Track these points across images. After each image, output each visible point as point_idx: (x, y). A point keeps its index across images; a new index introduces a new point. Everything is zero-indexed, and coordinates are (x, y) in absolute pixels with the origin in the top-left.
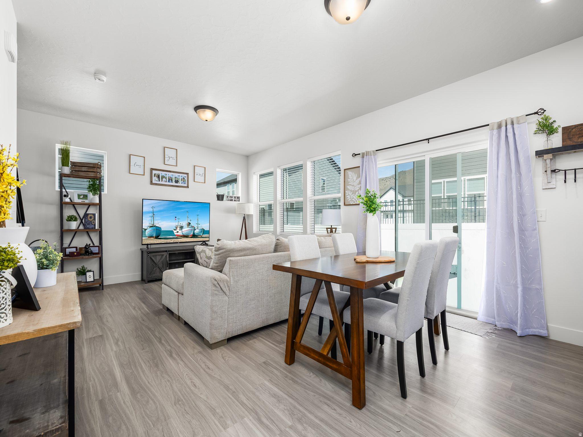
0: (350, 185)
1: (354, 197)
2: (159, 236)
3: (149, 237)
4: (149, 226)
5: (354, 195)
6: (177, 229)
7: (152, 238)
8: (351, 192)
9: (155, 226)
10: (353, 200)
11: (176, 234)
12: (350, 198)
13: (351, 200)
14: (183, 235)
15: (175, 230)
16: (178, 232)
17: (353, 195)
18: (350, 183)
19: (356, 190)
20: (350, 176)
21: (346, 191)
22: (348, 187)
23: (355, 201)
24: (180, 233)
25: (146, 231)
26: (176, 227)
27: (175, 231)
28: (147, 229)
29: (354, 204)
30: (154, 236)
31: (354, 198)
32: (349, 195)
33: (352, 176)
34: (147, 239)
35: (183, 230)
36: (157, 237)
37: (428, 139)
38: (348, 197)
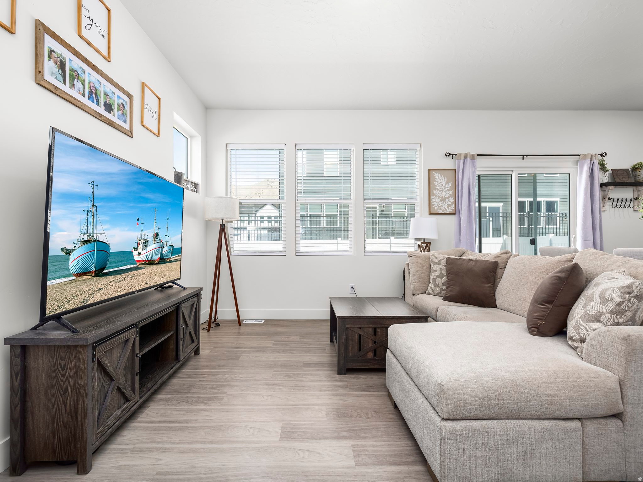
0: (438, 189)
1: (443, 204)
2: (103, 269)
3: (78, 275)
4: (80, 239)
5: (443, 203)
6: (139, 247)
7: (85, 277)
8: (439, 198)
9: (94, 241)
10: (442, 208)
11: (136, 258)
12: (438, 206)
13: (439, 209)
14: (147, 261)
15: (136, 249)
16: (140, 253)
17: (441, 202)
18: (436, 188)
19: (446, 196)
20: (437, 178)
21: (432, 197)
22: (435, 192)
23: (444, 209)
24: (143, 257)
25: (72, 255)
26: (138, 243)
27: (135, 253)
28: (73, 251)
29: (443, 213)
30: (93, 269)
31: (443, 206)
32: (435, 201)
33: (440, 179)
34: (72, 282)
35: (148, 249)
36: (99, 273)
37: (523, 156)
38: (435, 205)
